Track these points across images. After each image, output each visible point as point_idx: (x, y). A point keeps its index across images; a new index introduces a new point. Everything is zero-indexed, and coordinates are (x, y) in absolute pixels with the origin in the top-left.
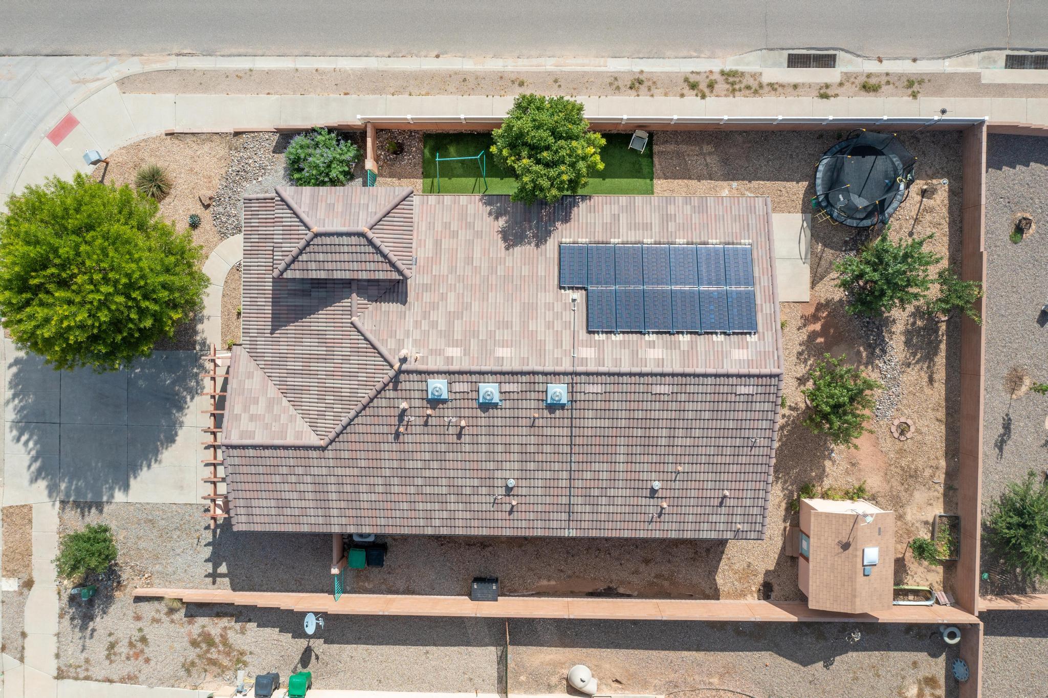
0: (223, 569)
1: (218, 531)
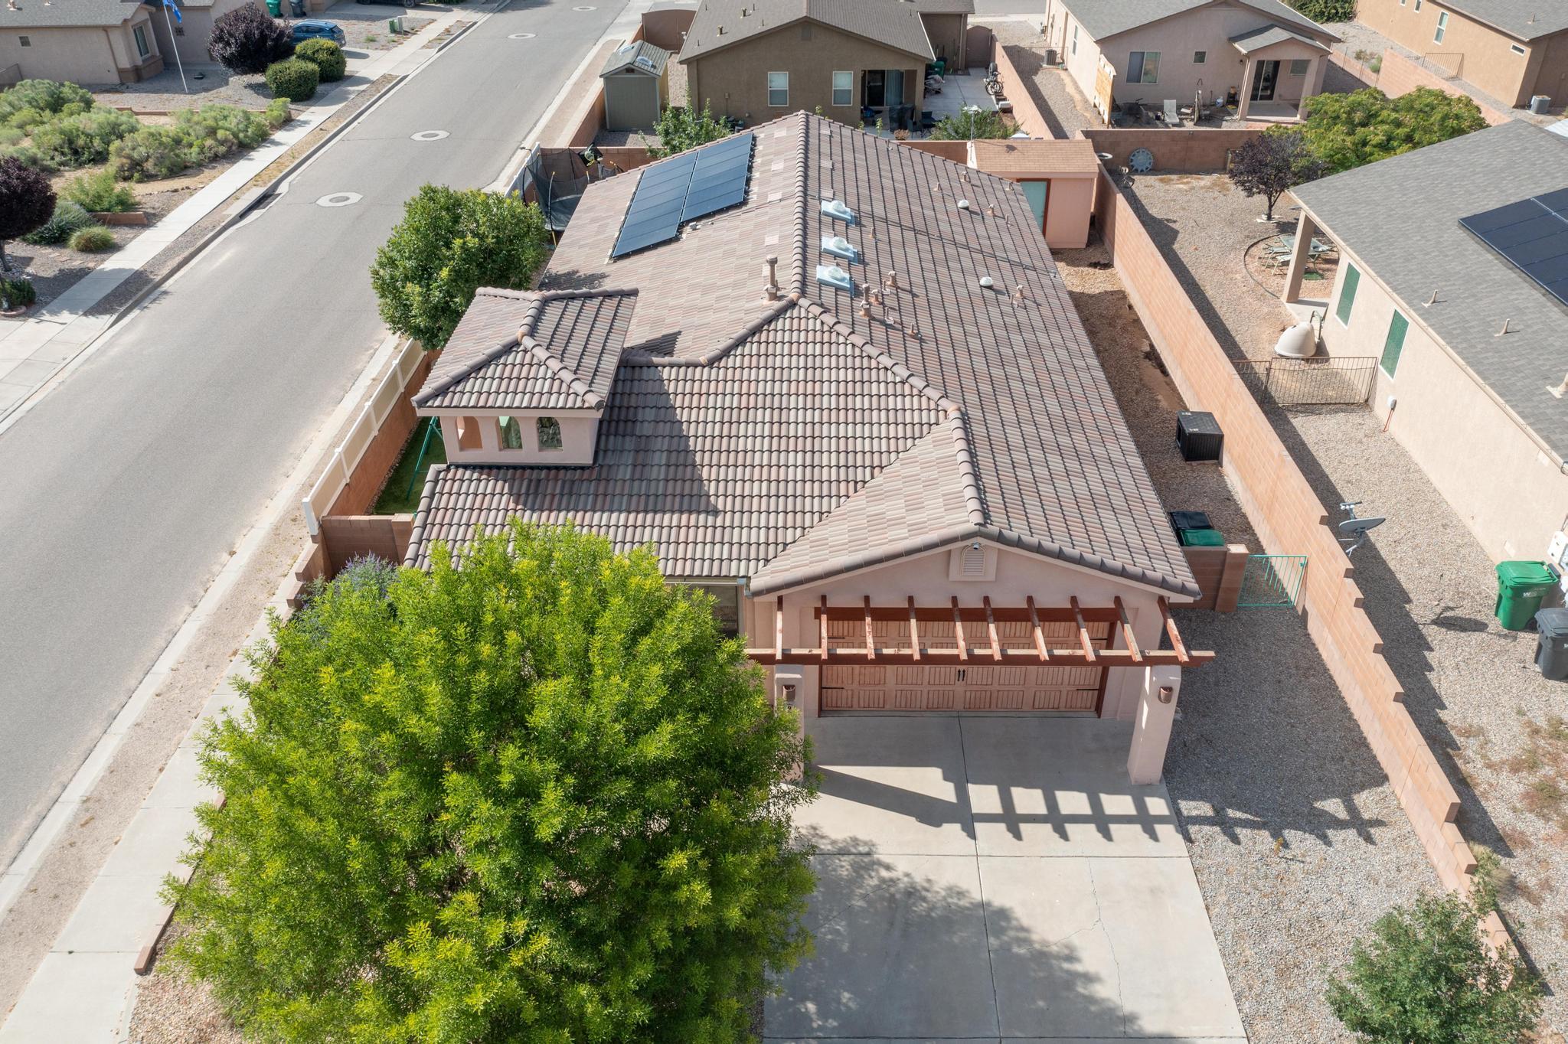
0: (1333, 806)
1: (1232, 813)
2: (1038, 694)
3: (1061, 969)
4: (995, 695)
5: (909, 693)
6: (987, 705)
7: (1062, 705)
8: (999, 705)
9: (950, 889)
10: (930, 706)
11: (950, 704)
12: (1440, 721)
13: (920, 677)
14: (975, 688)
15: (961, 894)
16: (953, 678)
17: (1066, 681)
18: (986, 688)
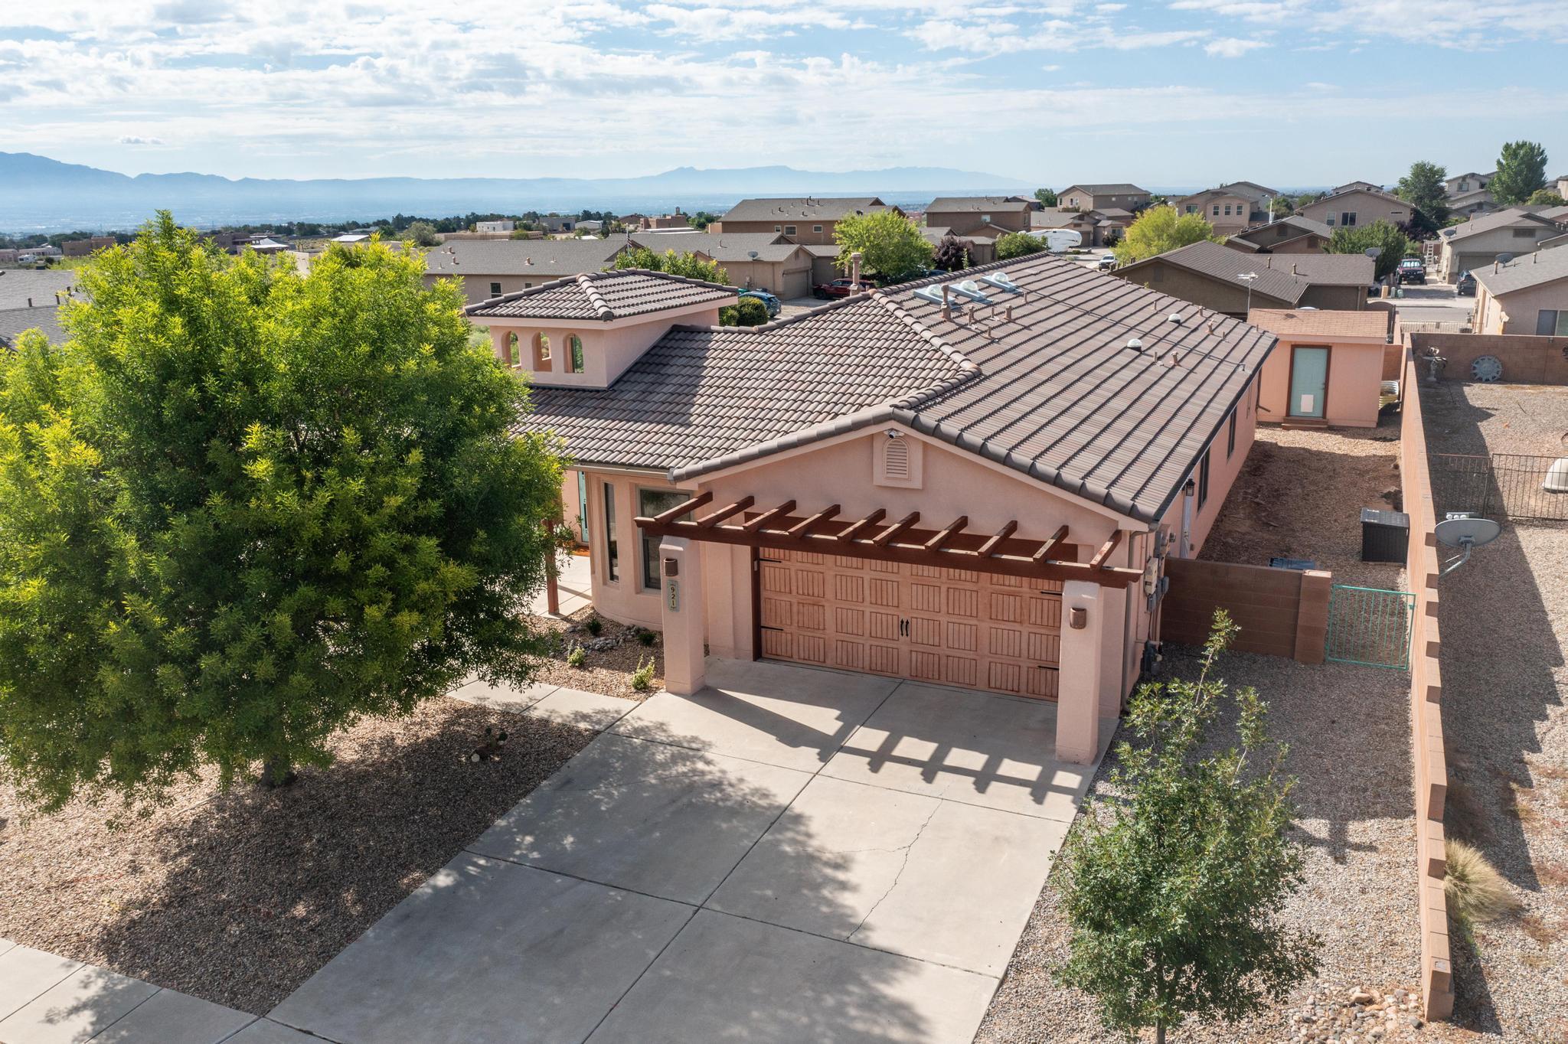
0: (1315, 826)
2: (993, 666)
3: (820, 872)
4: (943, 661)
5: (850, 645)
6: (936, 676)
7: (1023, 687)
8: (950, 679)
9: (756, 791)
10: (873, 667)
11: (895, 668)
12: (1522, 761)
13: (860, 624)
14: (921, 648)
15: (766, 796)
16: (896, 631)
17: (1025, 653)
18: (935, 650)
